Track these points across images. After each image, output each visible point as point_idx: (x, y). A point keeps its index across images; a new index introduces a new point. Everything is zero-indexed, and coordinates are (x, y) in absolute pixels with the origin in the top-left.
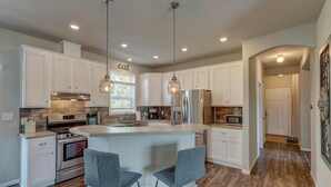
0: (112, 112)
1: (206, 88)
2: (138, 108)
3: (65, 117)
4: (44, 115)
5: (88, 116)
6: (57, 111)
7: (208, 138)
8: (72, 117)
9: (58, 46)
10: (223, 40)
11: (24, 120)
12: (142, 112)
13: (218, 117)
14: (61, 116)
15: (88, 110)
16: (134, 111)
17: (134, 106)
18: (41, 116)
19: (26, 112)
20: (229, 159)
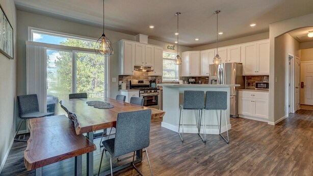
0: (164, 80)
1: (238, 61)
2: (181, 78)
3: (139, 82)
4: (129, 80)
5: (151, 82)
6: (134, 78)
7: (240, 99)
8: (142, 82)
9: (135, 37)
10: (253, 25)
11: (121, 82)
12: (184, 81)
13: (249, 84)
14: (137, 81)
15: (150, 78)
16: (178, 80)
17: (178, 76)
18: (127, 80)
19: (121, 77)
20: (257, 115)
